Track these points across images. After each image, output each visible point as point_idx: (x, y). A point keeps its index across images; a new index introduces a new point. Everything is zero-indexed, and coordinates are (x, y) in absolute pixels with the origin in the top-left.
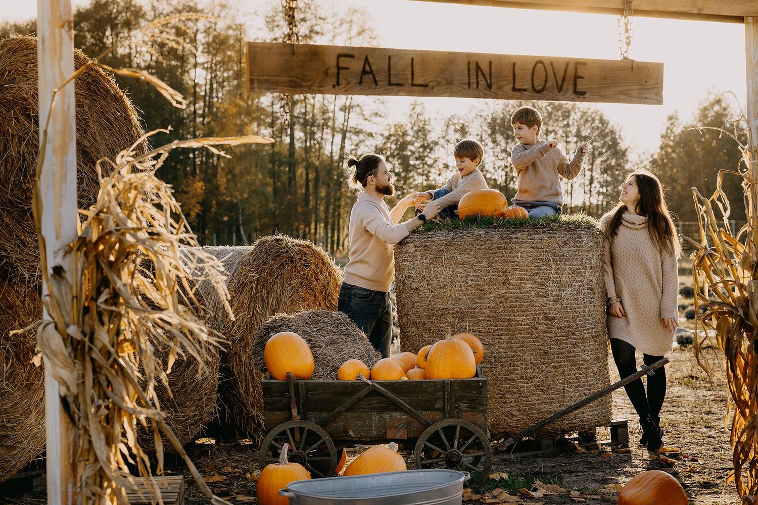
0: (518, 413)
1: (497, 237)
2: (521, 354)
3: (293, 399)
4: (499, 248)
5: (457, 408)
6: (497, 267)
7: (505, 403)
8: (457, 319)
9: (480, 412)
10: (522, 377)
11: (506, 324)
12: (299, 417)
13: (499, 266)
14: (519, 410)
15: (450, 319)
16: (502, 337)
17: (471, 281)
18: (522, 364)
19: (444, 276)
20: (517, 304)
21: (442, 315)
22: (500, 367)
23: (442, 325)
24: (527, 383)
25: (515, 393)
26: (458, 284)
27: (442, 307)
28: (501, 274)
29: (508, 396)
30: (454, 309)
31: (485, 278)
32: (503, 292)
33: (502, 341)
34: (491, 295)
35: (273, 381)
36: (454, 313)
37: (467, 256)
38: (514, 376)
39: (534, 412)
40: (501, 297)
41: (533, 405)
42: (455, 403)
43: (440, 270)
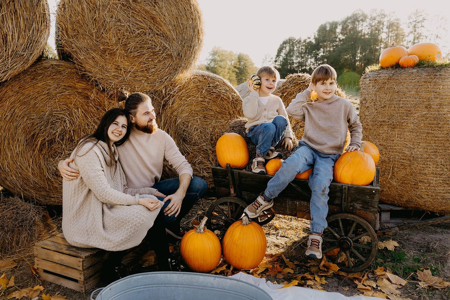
0: (426, 196)
1: (425, 74)
2: (434, 157)
3: (231, 183)
4: (425, 82)
5: (352, 206)
6: (422, 95)
7: (417, 188)
8: (390, 129)
9: (371, 212)
10: (433, 173)
11: (424, 135)
12: (235, 195)
13: (424, 95)
14: (428, 195)
15: (386, 128)
16: (421, 144)
17: (403, 104)
18: (434, 164)
19: (385, 100)
20: (435, 122)
21: (381, 125)
22: (416, 164)
23: (381, 132)
24: (436, 177)
25: (426, 183)
26: (393, 106)
27: (381, 120)
28: (425, 100)
29: (419, 184)
30: (389, 122)
31: (413, 103)
32: (425, 113)
33: (420, 147)
34: (416, 115)
35: (219, 168)
36: (388, 125)
37: (401, 87)
38: (426, 172)
39: (439, 198)
40: (423, 116)
41: (439, 193)
42: (351, 202)
43: (383, 95)
